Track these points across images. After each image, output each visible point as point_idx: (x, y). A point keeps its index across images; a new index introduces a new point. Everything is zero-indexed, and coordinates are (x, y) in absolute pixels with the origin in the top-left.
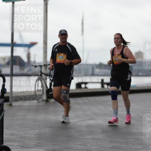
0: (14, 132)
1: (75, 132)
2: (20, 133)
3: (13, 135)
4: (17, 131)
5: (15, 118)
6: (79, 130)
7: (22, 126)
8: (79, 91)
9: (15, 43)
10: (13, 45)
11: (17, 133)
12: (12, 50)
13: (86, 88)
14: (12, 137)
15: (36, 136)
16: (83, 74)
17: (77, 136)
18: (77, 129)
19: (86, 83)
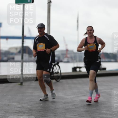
0: (24, 106)
1: (71, 105)
2: (29, 106)
3: (23, 107)
4: (26, 105)
5: (25, 95)
6: (74, 104)
7: (30, 101)
8: (75, 73)
9: (25, 36)
10: (23, 38)
11: (26, 106)
12: (23, 42)
13: (80, 71)
14: (23, 109)
15: (41, 109)
16: (78, 60)
17: (73, 109)
18: (73, 103)
19: (80, 68)
